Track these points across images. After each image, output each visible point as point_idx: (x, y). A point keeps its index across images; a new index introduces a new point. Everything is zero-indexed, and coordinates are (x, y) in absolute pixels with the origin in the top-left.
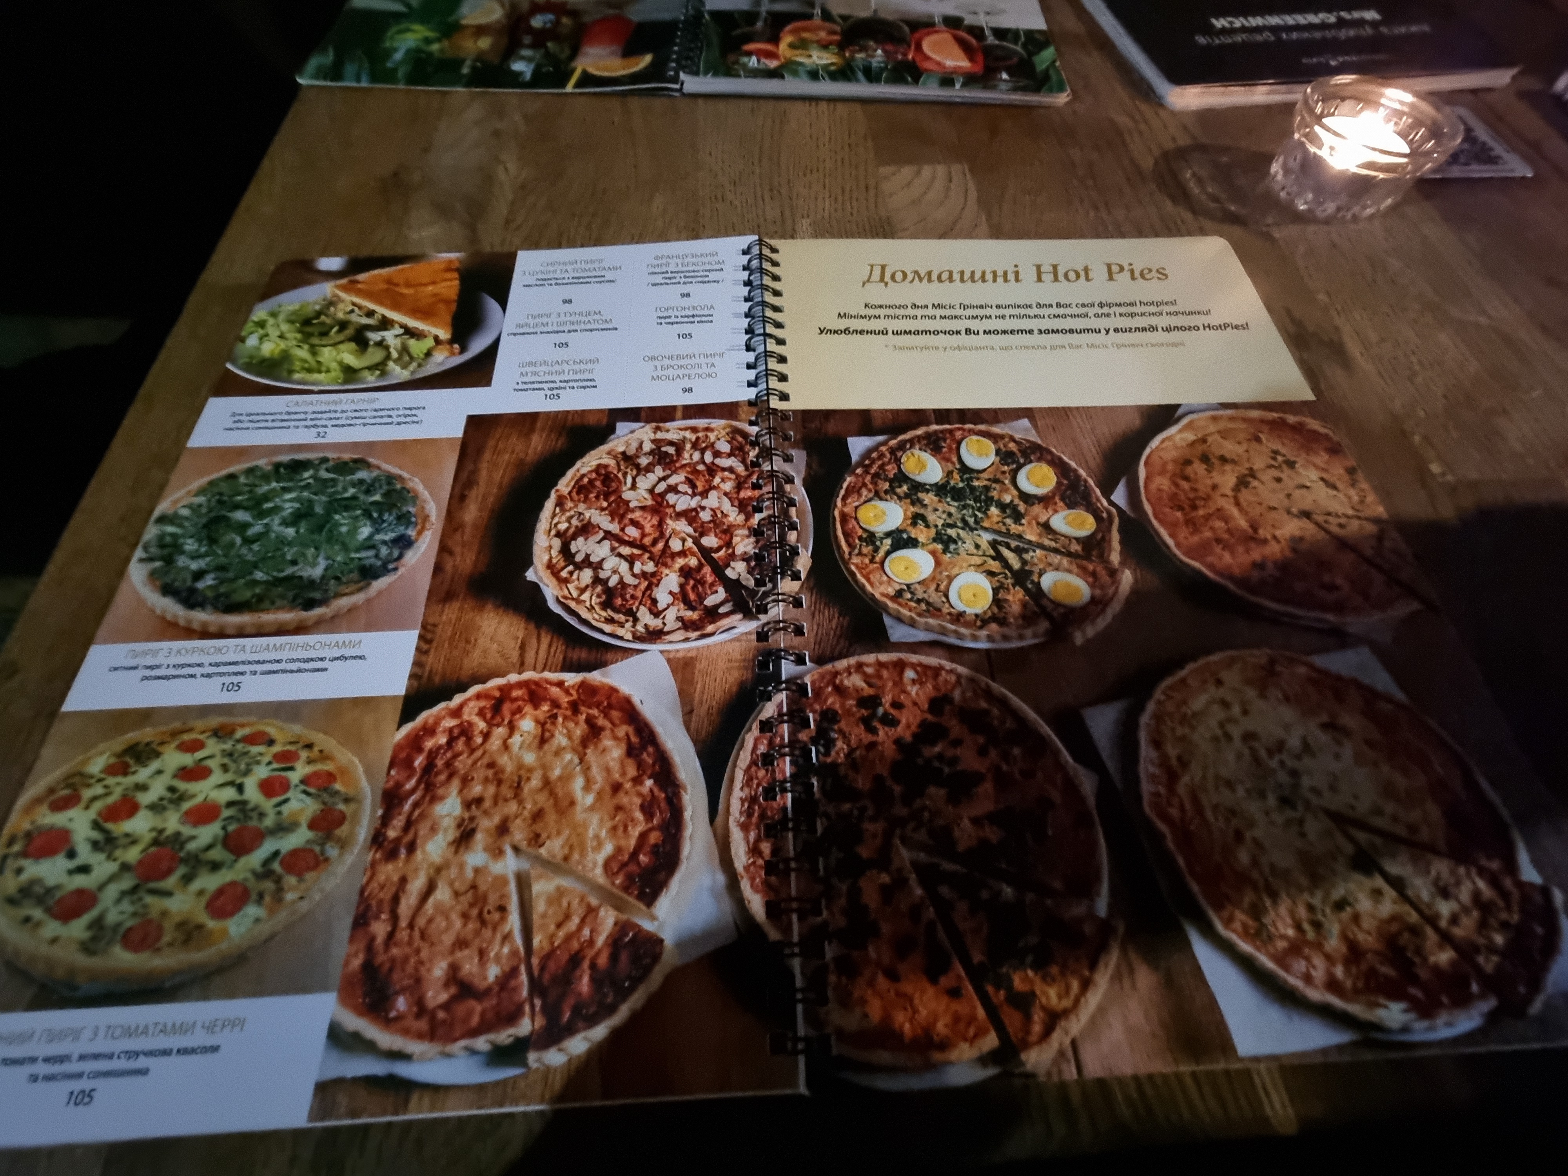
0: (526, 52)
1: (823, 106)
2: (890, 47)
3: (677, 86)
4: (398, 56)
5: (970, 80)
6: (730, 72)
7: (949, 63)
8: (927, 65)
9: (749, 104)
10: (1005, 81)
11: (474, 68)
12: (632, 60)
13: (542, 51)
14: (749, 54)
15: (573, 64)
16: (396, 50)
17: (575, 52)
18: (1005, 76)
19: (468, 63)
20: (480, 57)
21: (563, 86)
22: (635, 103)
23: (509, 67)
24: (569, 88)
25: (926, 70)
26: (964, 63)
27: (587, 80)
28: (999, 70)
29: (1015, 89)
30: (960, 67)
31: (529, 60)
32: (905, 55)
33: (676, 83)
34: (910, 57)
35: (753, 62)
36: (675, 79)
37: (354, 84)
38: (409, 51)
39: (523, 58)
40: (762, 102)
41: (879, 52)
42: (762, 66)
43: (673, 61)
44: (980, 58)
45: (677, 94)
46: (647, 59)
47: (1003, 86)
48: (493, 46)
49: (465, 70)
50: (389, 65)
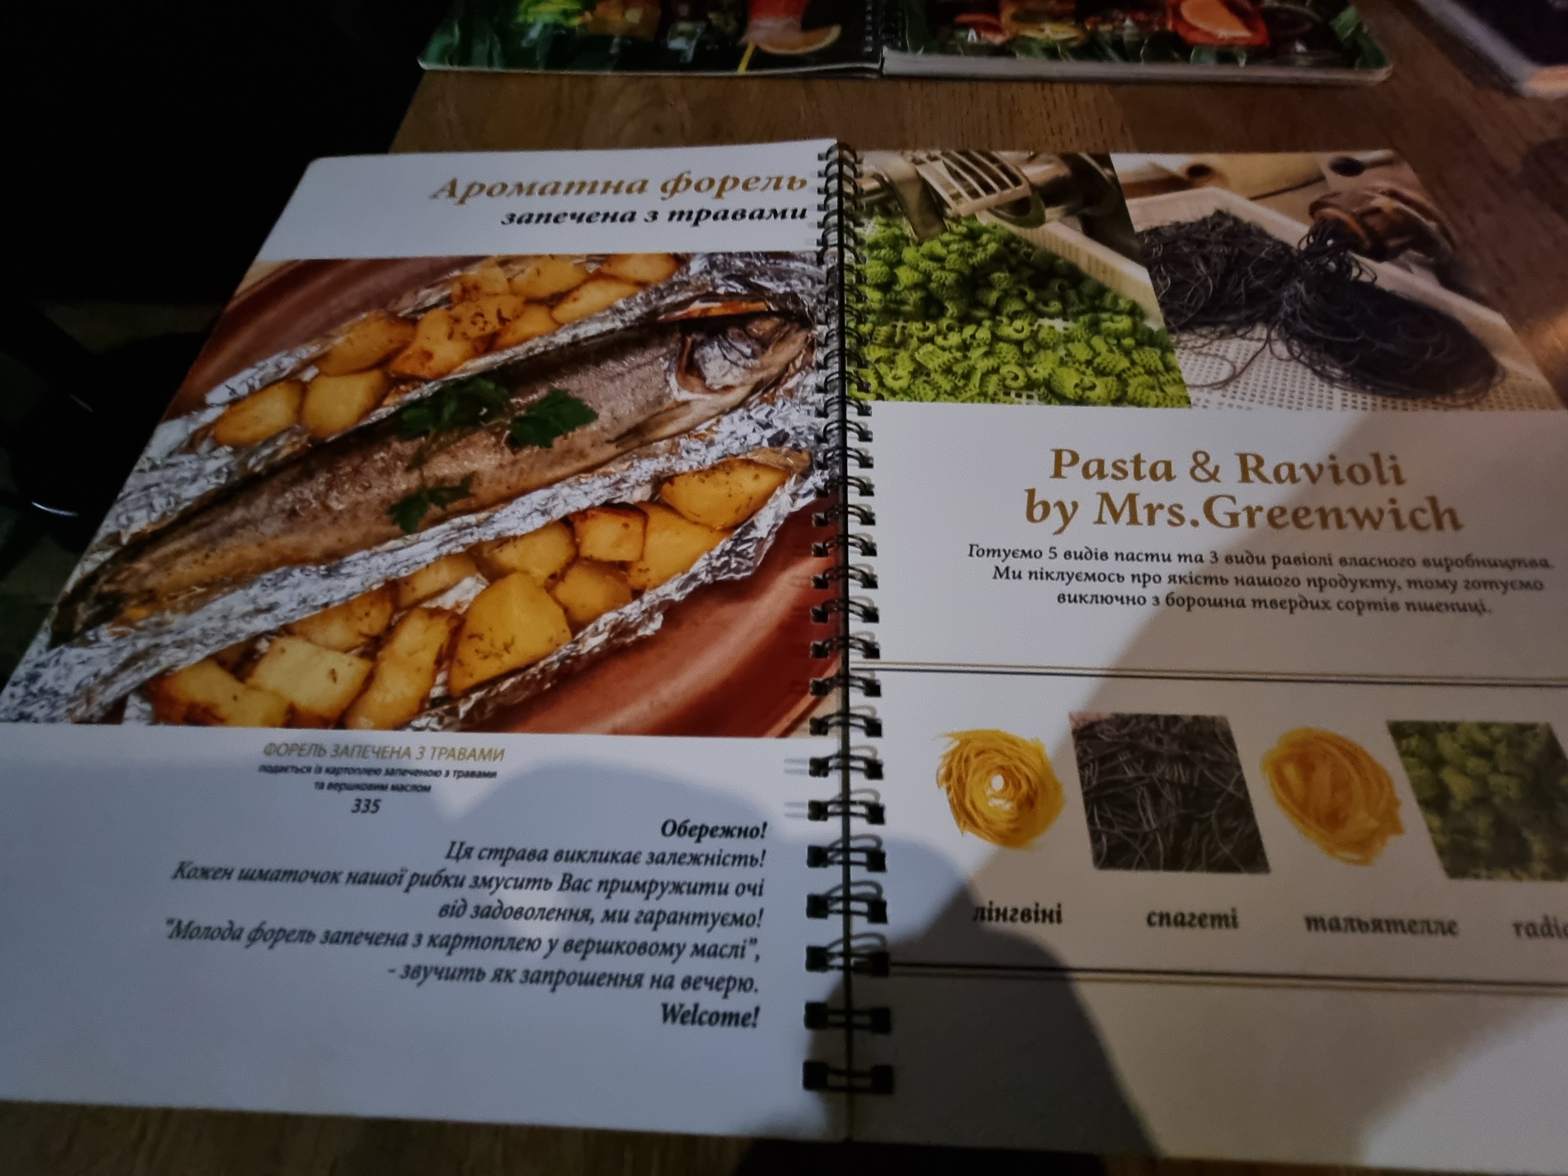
0: (684, 26)
1: (1060, 89)
2: (1142, 16)
3: (876, 66)
4: (534, 34)
5: (1256, 55)
6: (945, 49)
7: (1223, 33)
8: (1193, 37)
9: (965, 86)
10: (1302, 54)
11: (622, 46)
12: (812, 35)
13: (703, 25)
14: (966, 27)
15: (743, 40)
16: (530, 26)
17: (743, 26)
18: (1300, 48)
19: (616, 40)
20: (630, 34)
21: (735, 67)
22: (822, 87)
23: (666, 44)
24: (742, 70)
25: (1197, 44)
26: (1242, 33)
27: (761, 59)
28: (1291, 40)
29: (1317, 65)
30: (1235, 39)
31: (689, 36)
32: (1163, 25)
33: (877, 62)
34: (1170, 26)
35: (972, 35)
36: (875, 56)
37: (486, 69)
38: (546, 26)
39: (682, 34)
40: (981, 84)
41: (1128, 22)
42: (983, 42)
43: (869, 33)
44: (1262, 26)
45: (874, 76)
46: (834, 33)
47: (1302, 61)
48: (643, 20)
49: (614, 50)
50: (524, 44)
